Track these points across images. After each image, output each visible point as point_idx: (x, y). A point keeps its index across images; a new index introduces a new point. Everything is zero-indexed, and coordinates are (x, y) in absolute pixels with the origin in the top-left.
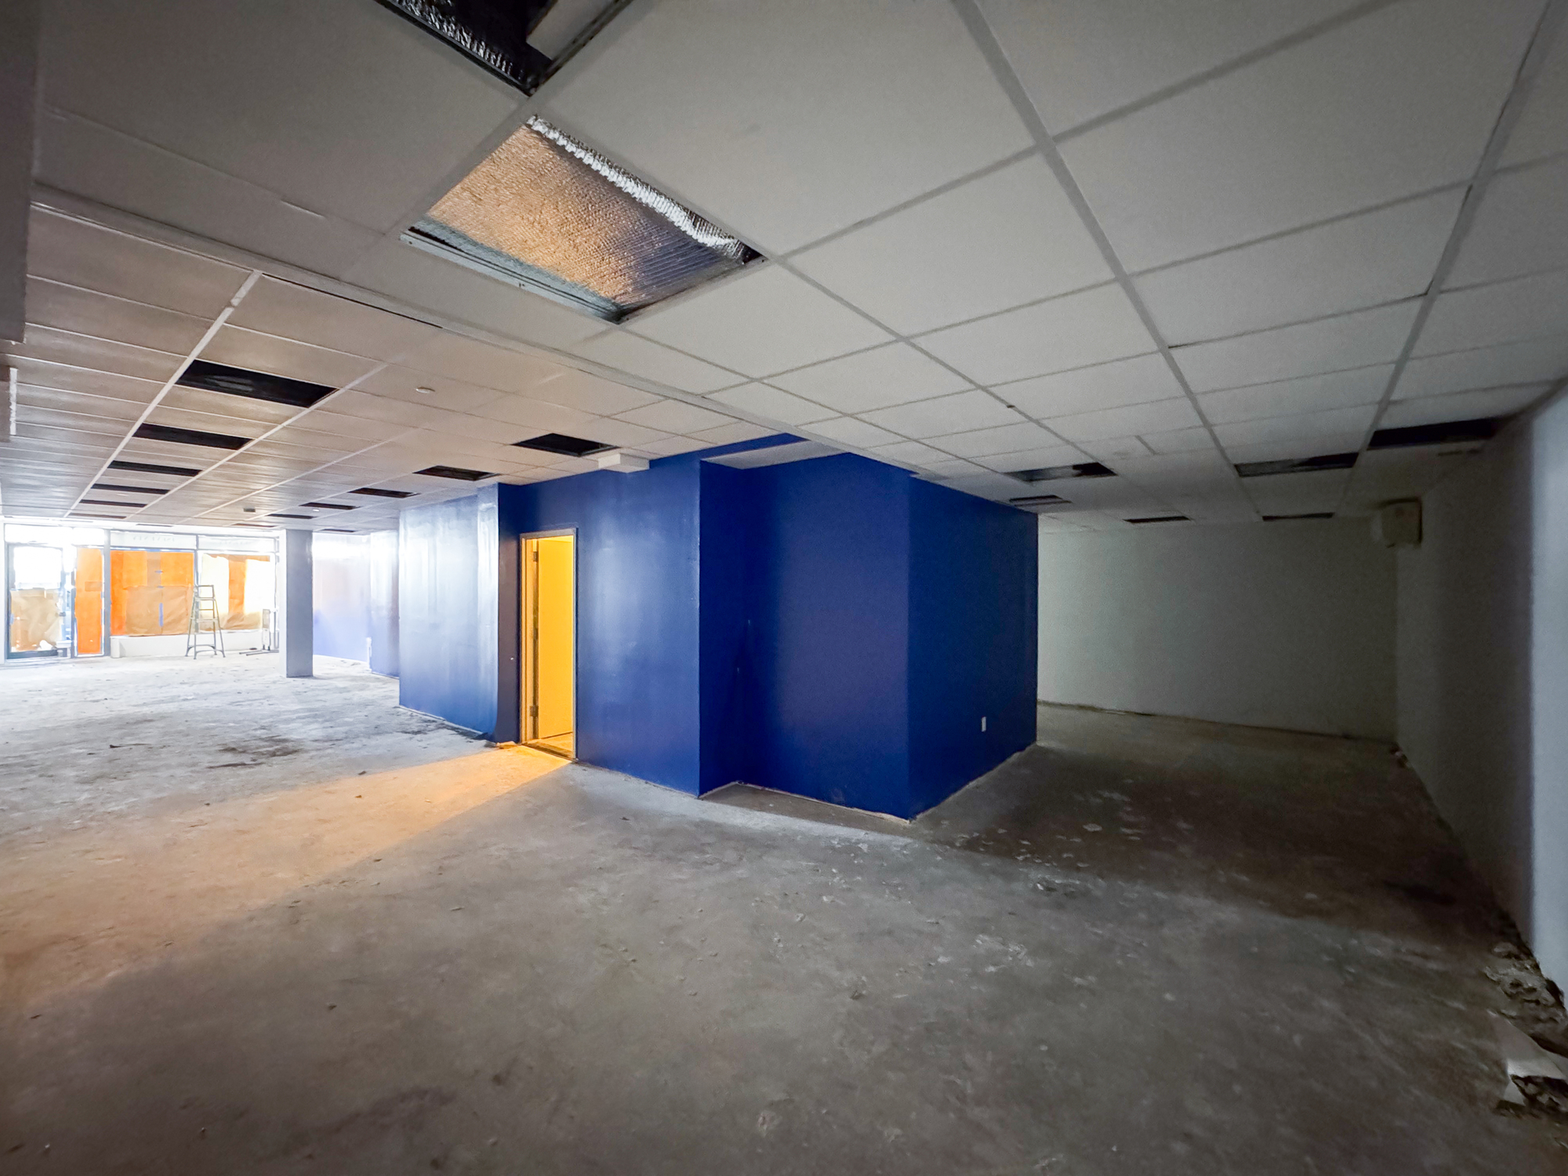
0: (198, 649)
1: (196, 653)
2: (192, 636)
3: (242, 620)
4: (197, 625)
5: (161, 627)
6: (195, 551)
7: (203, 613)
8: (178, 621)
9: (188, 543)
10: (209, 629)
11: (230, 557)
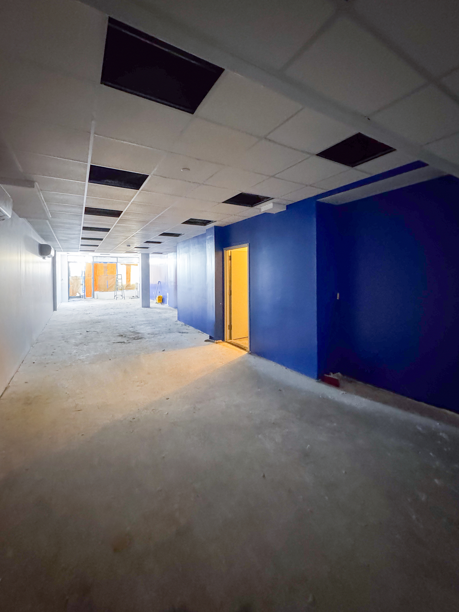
0: (117, 296)
1: (117, 298)
2: (116, 292)
3: (130, 286)
4: (117, 288)
5: (107, 289)
6: (117, 263)
7: (119, 284)
8: (112, 287)
9: (114, 260)
10: (120, 290)
11: (126, 265)
